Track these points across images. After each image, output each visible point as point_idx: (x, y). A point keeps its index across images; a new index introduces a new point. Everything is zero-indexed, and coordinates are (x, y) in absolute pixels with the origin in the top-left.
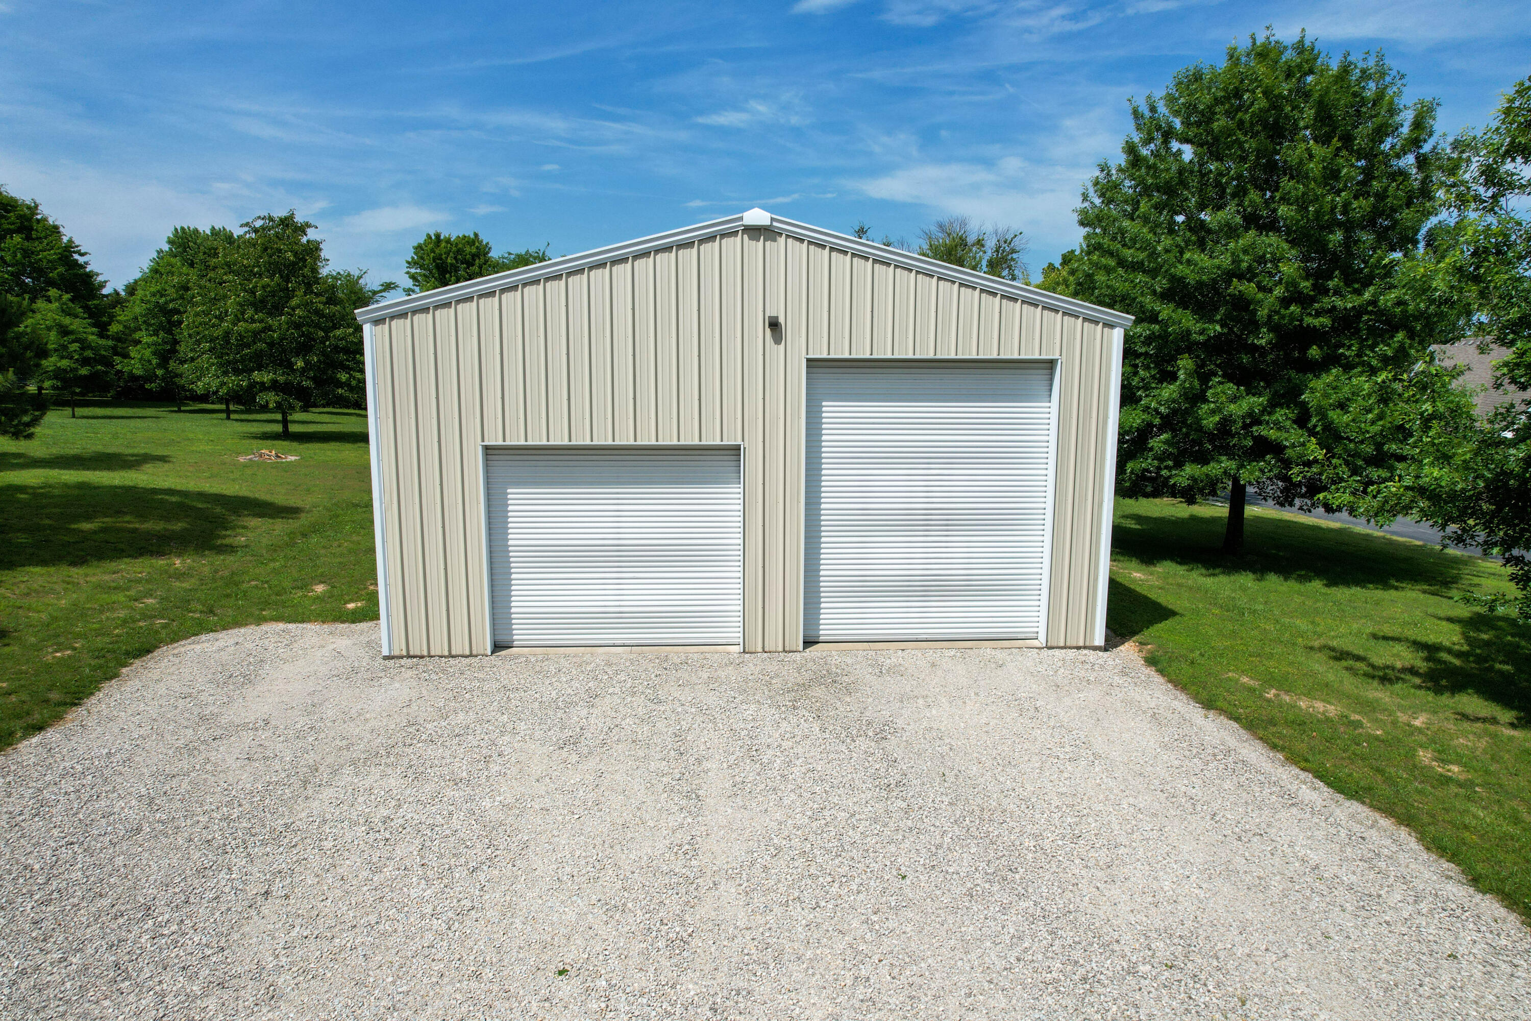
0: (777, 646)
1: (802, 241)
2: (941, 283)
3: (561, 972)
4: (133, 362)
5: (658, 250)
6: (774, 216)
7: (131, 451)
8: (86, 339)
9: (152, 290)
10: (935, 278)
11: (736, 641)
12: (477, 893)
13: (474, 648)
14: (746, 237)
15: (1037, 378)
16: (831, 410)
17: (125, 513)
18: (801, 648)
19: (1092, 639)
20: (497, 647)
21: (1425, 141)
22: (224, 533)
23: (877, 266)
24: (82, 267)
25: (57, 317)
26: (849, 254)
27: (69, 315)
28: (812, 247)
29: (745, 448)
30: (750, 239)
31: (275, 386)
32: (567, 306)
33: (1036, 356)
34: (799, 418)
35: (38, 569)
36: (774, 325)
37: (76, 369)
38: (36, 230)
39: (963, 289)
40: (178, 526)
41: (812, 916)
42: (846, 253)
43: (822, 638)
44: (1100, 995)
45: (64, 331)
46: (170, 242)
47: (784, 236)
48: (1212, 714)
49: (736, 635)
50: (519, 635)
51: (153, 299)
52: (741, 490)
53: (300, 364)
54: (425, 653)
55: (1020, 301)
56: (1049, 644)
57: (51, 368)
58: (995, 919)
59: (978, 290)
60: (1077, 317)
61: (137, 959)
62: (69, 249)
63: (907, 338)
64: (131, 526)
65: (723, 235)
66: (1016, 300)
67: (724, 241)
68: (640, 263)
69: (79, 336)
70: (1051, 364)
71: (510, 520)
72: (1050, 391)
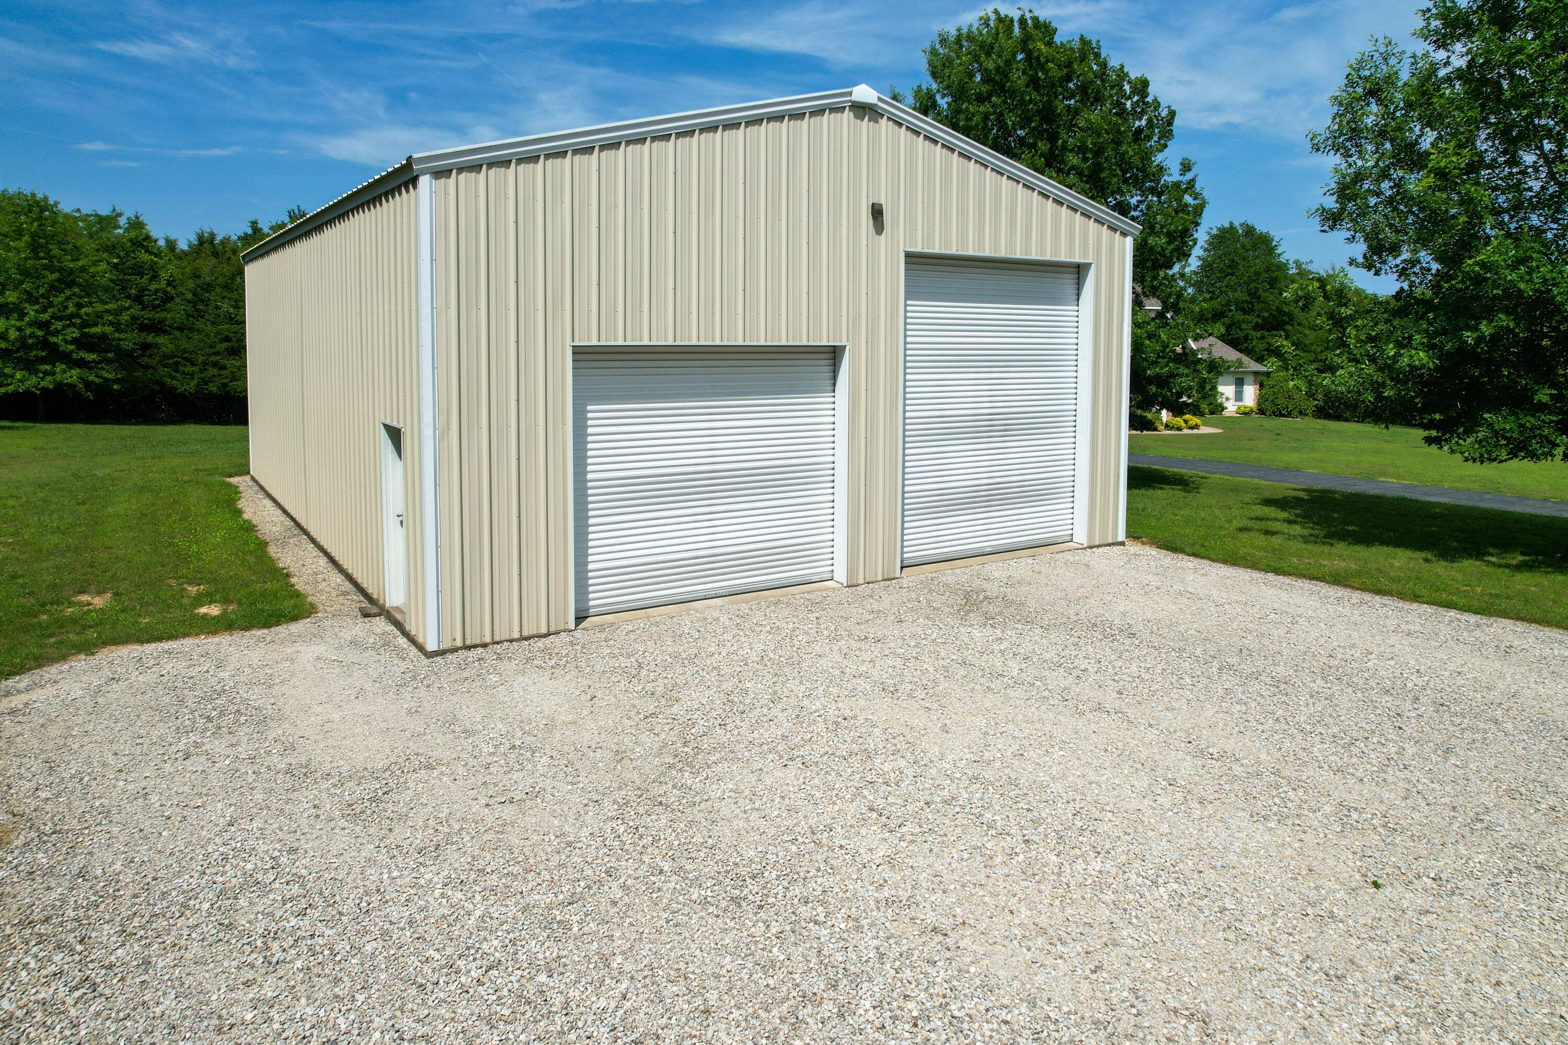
1: (901, 125)
2: (1009, 182)
5: (770, 118)
10: (1005, 177)
11: (828, 575)
13: (552, 623)
14: (851, 115)
15: (1069, 281)
19: (1117, 535)
20: (580, 618)
23: (960, 159)
26: (939, 144)
28: (908, 134)
29: (849, 350)
30: (856, 118)
33: (1077, 260)
34: (898, 316)
36: (877, 212)
39: (1025, 190)
42: (937, 142)
47: (885, 117)
49: (829, 569)
50: (597, 599)
54: (488, 640)
55: (1065, 206)
56: (1091, 544)
60: (1103, 224)
63: (984, 235)
65: (832, 110)
66: (1062, 204)
67: (832, 116)
68: (751, 131)
71: (589, 446)
72: (1078, 295)
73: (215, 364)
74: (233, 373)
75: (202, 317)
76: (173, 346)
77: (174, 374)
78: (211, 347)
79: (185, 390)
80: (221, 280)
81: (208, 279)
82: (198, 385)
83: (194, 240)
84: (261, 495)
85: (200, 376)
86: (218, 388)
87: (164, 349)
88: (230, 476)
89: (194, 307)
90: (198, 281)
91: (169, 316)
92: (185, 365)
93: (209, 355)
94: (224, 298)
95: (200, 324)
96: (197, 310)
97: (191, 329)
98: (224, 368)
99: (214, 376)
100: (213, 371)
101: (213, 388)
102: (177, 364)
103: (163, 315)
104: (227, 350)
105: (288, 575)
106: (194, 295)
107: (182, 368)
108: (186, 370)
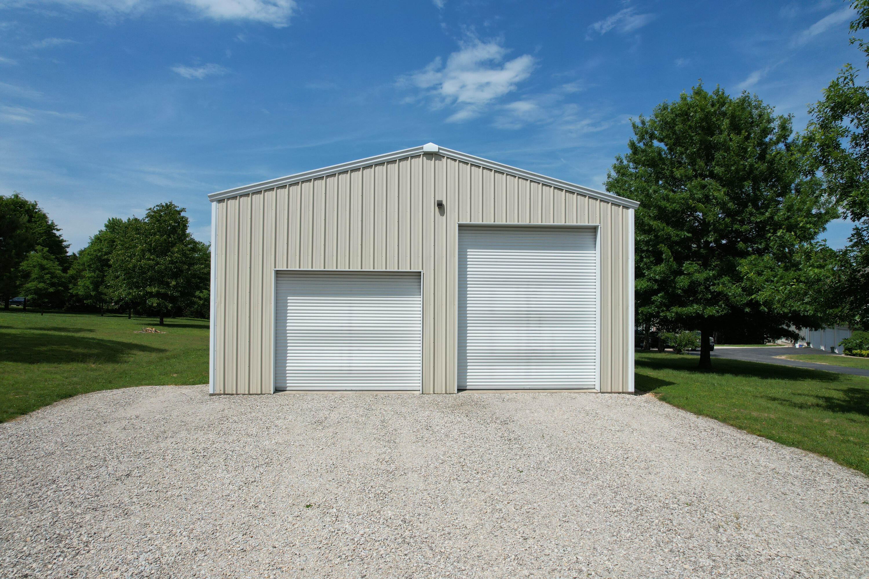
0: (442, 391)
1: (455, 160)
2: (532, 184)
3: (307, 506)
4: (79, 288)
5: (377, 165)
6: (440, 147)
7: (72, 327)
8: (55, 272)
9: (95, 248)
10: (529, 181)
11: (418, 388)
12: (258, 476)
13: (263, 390)
14: (425, 158)
15: (588, 237)
16: (472, 254)
17: (65, 345)
18: (456, 391)
19: (627, 387)
20: (277, 390)
21: (789, 136)
22: (121, 355)
23: (496, 174)
24: (58, 237)
25: (40, 260)
26: (481, 168)
27: (47, 259)
28: (461, 164)
29: (423, 274)
30: (427, 159)
31: (158, 295)
32: (326, 193)
33: (586, 224)
34: (454, 257)
35: (11, 363)
36: (440, 205)
37: (47, 289)
38: (34, 217)
39: (544, 187)
40: (95, 351)
41: (465, 486)
42: (479, 167)
43: (468, 387)
44: (647, 516)
45: (42, 268)
46: (106, 226)
47: (445, 158)
48: (701, 417)
49: (417, 385)
50: (290, 384)
51: (95, 253)
52: (421, 299)
53: (174, 283)
54: (234, 392)
55: (576, 194)
56: (602, 391)
57: (33, 288)
58: (579, 488)
59: (553, 187)
60: (608, 203)
61: (43, 500)
62: (51, 227)
63: (514, 213)
64: (69, 350)
65: (413, 157)
66: (573, 193)
67: (413, 160)
68: (366, 171)
69: (50, 271)
70: (594, 229)
71: (288, 315)
72: (595, 244)
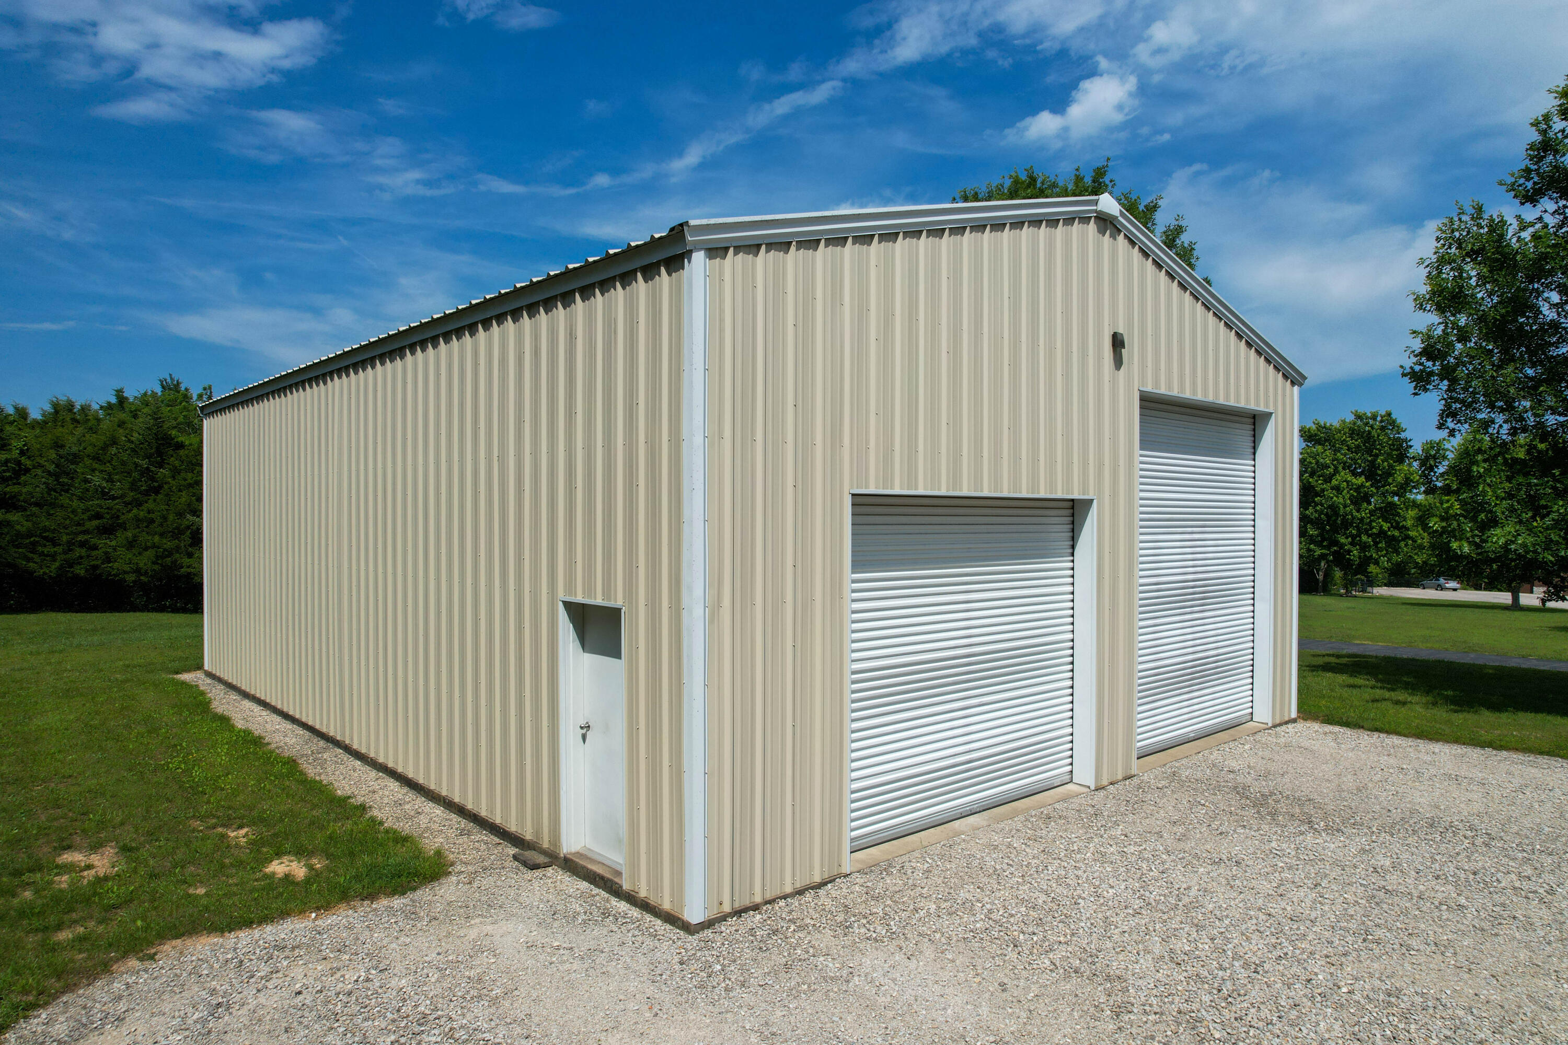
1: (1134, 244)
5: (1030, 222)
10: (1211, 312)
11: (1067, 777)
14: (1096, 227)
15: (1247, 432)
26: (1163, 270)
28: (1139, 255)
29: (1096, 505)
30: (1098, 231)
34: (1134, 466)
36: (1118, 345)
47: (1122, 234)
49: (1067, 768)
54: (758, 898)
56: (1276, 722)
59: (1233, 331)
60: (1279, 371)
65: (1081, 219)
66: (1251, 347)
70: (1253, 419)
72: (1255, 448)
73: (82, 544)
74: (106, 553)
75: (67, 491)
76: (30, 524)
77: (31, 555)
78: (79, 524)
79: (45, 573)
80: (90, 450)
81: (75, 449)
82: (61, 568)
83: (48, 408)
84: (234, 696)
85: (63, 557)
86: (87, 570)
87: (18, 527)
88: (177, 673)
89: (57, 480)
90: (61, 452)
91: (24, 490)
92: (45, 546)
93: (77, 534)
94: (94, 470)
95: (64, 499)
96: (59, 484)
97: (53, 505)
98: (95, 548)
99: (81, 557)
100: (79, 552)
101: (80, 571)
102: (34, 544)
103: (16, 489)
104: (98, 528)
105: (363, 808)
106: (57, 466)
107: (40, 549)
108: (46, 550)
